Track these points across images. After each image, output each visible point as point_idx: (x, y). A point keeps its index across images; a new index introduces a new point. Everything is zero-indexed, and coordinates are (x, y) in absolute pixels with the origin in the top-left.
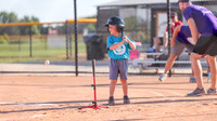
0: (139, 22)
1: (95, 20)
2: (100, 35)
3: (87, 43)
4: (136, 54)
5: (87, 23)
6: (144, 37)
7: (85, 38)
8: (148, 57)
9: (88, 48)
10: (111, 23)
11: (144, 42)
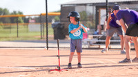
0: (88, 15)
1: (59, 14)
2: (62, 23)
3: (53, 28)
4: (86, 35)
6: (91, 25)
7: (53, 25)
8: (94, 37)
9: (55, 31)
10: (71, 16)
11: (91, 28)
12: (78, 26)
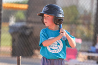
0: (81, 13)
1: (25, 7)
2: (30, 25)
3: (12, 34)
4: (74, 53)
5: (16, 10)
6: (86, 34)
7: (11, 28)
8: (89, 58)
9: (13, 41)
11: (85, 39)
12: (58, 33)
